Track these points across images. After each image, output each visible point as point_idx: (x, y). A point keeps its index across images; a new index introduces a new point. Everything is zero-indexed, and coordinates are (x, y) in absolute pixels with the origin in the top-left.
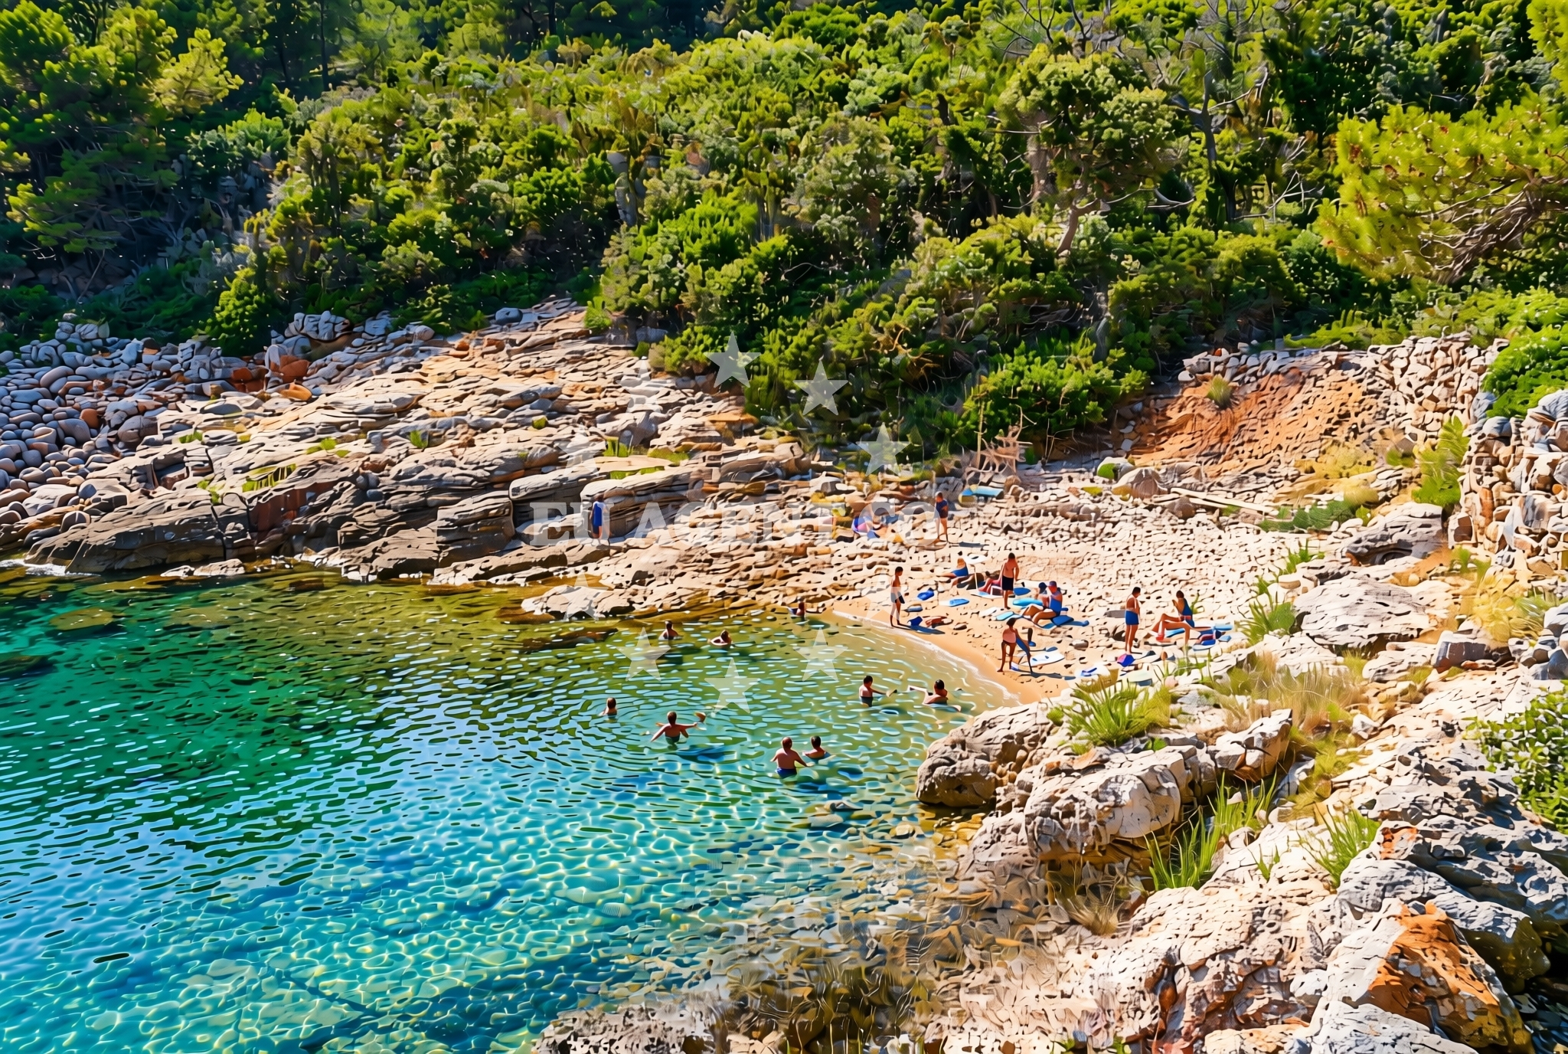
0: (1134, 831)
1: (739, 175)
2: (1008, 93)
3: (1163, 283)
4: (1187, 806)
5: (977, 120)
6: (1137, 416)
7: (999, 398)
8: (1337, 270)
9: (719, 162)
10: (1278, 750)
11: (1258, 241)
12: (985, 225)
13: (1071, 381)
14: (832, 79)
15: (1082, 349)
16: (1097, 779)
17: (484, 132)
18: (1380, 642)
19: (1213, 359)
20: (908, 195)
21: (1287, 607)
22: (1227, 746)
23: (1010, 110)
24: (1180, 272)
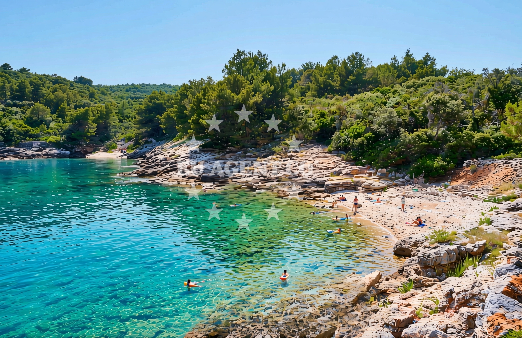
0: (445, 262)
1: (362, 120)
2: (424, 102)
3: (460, 143)
4: (458, 259)
5: (416, 108)
6: (452, 174)
7: (418, 168)
8: (506, 141)
9: (358, 117)
10: (483, 249)
11: (485, 134)
12: (417, 131)
13: (436, 164)
14: (384, 100)
15: (439, 158)
16: (436, 250)
17: (311, 111)
18: (513, 229)
19: (472, 161)
20: (399, 125)
21: (489, 219)
22: (469, 246)
23: (424, 106)
24: (464, 141)
